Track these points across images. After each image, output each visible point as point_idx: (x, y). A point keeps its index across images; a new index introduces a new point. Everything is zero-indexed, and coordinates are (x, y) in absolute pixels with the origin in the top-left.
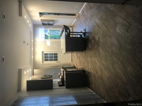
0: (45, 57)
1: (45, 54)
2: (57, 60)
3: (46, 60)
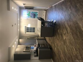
0: (27, 30)
1: (27, 28)
2: (34, 32)
3: (27, 32)
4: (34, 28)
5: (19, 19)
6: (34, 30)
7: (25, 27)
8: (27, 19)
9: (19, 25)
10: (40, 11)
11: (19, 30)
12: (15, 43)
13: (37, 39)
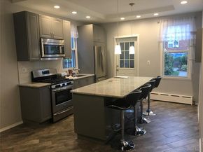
4: (132, 66)
5: (156, 14)
6: (127, 66)
7: (136, 38)
8: (159, 42)
9: (138, 17)
10: (191, 83)
11: (122, 19)
12: (74, 13)
13: (95, 76)
